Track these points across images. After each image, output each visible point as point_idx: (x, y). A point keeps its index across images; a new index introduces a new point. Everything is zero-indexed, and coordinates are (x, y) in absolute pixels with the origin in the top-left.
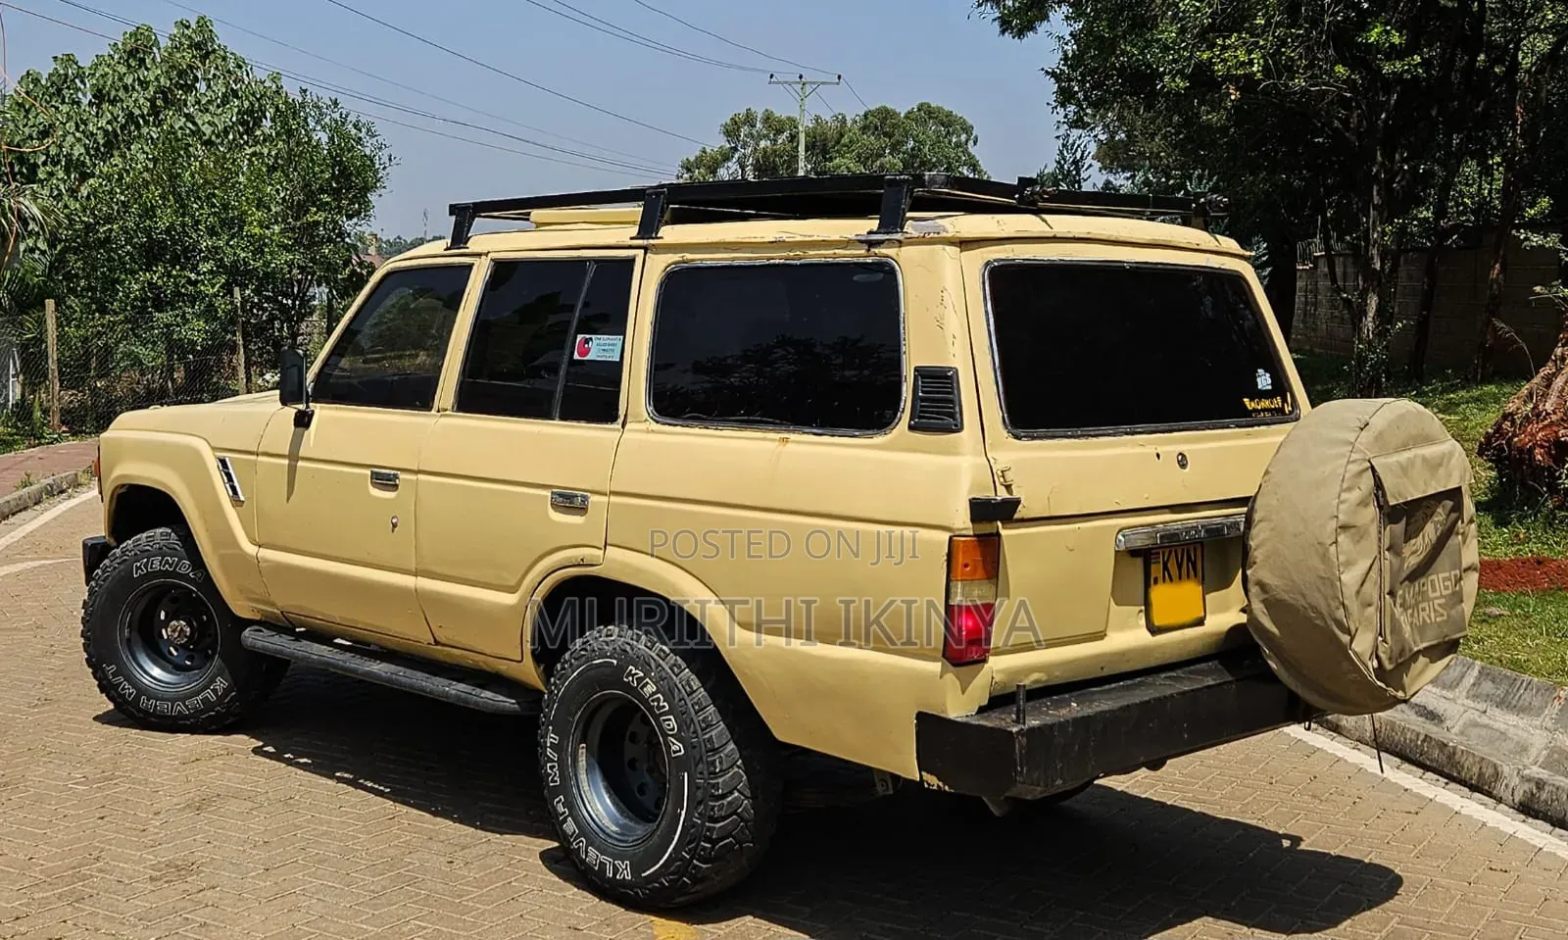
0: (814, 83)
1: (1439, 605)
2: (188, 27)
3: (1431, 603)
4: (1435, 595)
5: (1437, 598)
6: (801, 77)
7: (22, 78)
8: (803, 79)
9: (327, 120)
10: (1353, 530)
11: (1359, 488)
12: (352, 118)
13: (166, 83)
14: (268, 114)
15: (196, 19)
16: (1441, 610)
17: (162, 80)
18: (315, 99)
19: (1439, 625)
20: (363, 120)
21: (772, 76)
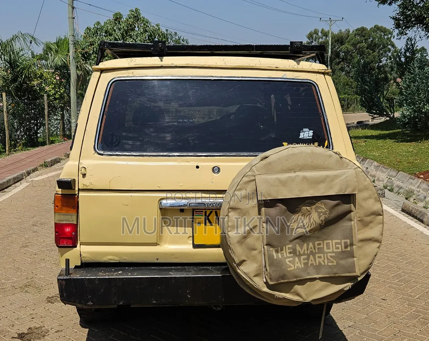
0: (334, 20)
1: (331, 256)
2: (133, 12)
3: (325, 255)
4: (328, 251)
5: (330, 252)
6: (330, 19)
7: (86, 29)
8: (331, 19)
9: (174, 39)
10: (239, 211)
11: (246, 189)
12: (182, 38)
13: (126, 28)
14: (156, 37)
15: (135, 9)
16: (332, 259)
17: (125, 28)
18: (170, 33)
19: (330, 267)
20: (185, 38)
21: (321, 19)
